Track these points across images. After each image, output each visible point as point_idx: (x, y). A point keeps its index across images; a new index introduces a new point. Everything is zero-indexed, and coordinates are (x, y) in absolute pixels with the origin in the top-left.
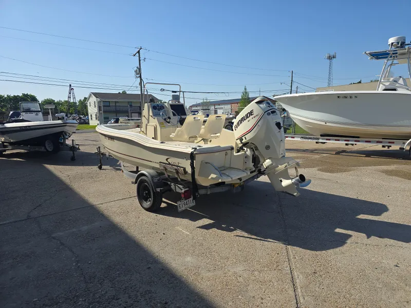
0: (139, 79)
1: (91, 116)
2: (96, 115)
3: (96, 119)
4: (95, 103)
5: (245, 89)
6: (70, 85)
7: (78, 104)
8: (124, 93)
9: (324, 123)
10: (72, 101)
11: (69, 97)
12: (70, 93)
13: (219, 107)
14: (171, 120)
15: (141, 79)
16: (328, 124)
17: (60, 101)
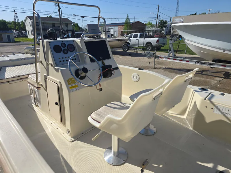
0: (58, 7)
1: (28, 32)
2: (31, 32)
3: (32, 34)
4: (30, 24)
5: (128, 16)
6: (14, 11)
7: (21, 23)
8: (51, 17)
9: (222, 51)
10: (16, 21)
11: (15, 19)
12: (15, 16)
13: (111, 28)
14: (87, 74)
15: (59, 7)
16: (226, 52)
17: (9, 21)
